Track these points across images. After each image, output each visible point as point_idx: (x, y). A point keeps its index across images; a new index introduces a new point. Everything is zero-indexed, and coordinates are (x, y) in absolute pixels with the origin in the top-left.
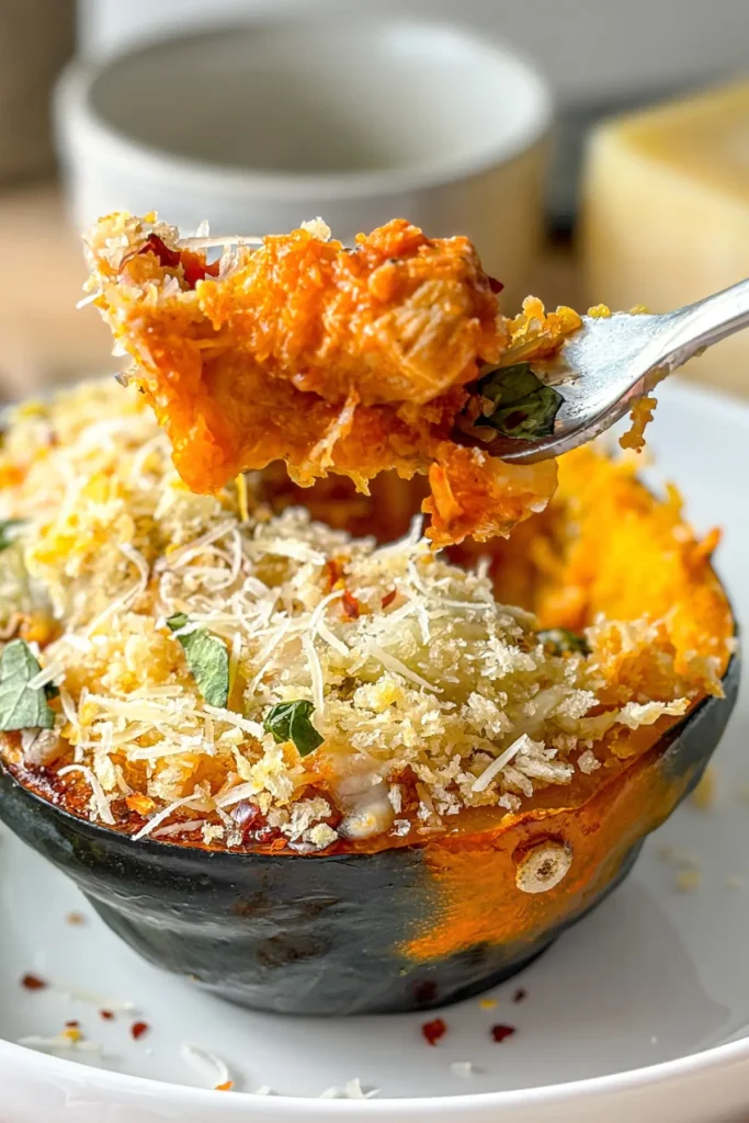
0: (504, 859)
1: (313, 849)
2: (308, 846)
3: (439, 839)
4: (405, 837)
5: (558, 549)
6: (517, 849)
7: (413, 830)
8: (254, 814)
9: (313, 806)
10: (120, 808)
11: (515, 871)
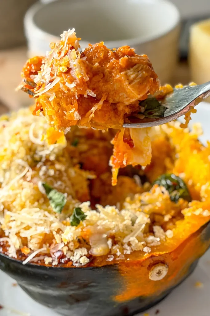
0: (144, 269)
1: (81, 265)
2: (79, 264)
3: (123, 262)
4: (112, 261)
5: (173, 161)
6: (149, 266)
7: (114, 259)
8: (62, 254)
9: (81, 251)
10: (19, 252)
11: (148, 274)
